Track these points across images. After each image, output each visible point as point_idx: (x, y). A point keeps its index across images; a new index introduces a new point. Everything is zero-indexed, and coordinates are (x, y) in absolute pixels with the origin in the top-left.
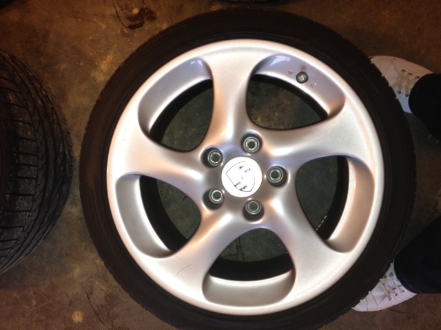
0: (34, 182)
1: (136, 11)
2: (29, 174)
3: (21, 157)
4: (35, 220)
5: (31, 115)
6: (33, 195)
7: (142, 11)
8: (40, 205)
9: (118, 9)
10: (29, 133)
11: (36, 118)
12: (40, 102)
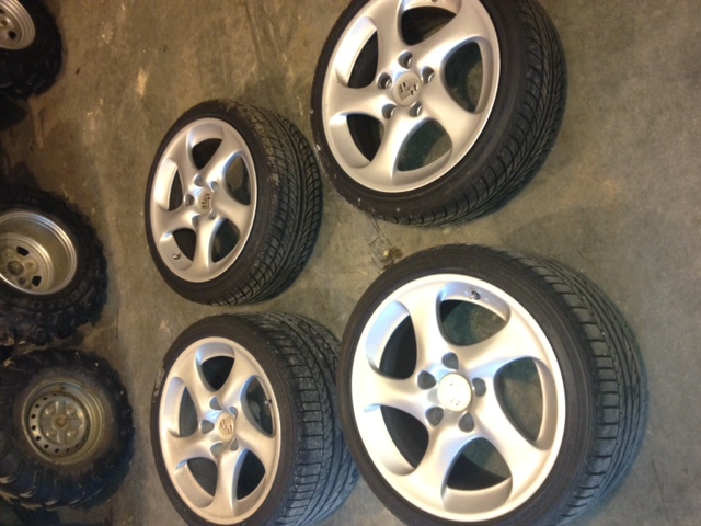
0: (320, 424)
1: (386, 253)
2: (314, 418)
3: (305, 405)
4: (332, 457)
5: (311, 370)
6: (323, 435)
7: (390, 251)
8: (333, 443)
9: (373, 255)
10: (310, 385)
11: (316, 370)
12: (321, 356)
